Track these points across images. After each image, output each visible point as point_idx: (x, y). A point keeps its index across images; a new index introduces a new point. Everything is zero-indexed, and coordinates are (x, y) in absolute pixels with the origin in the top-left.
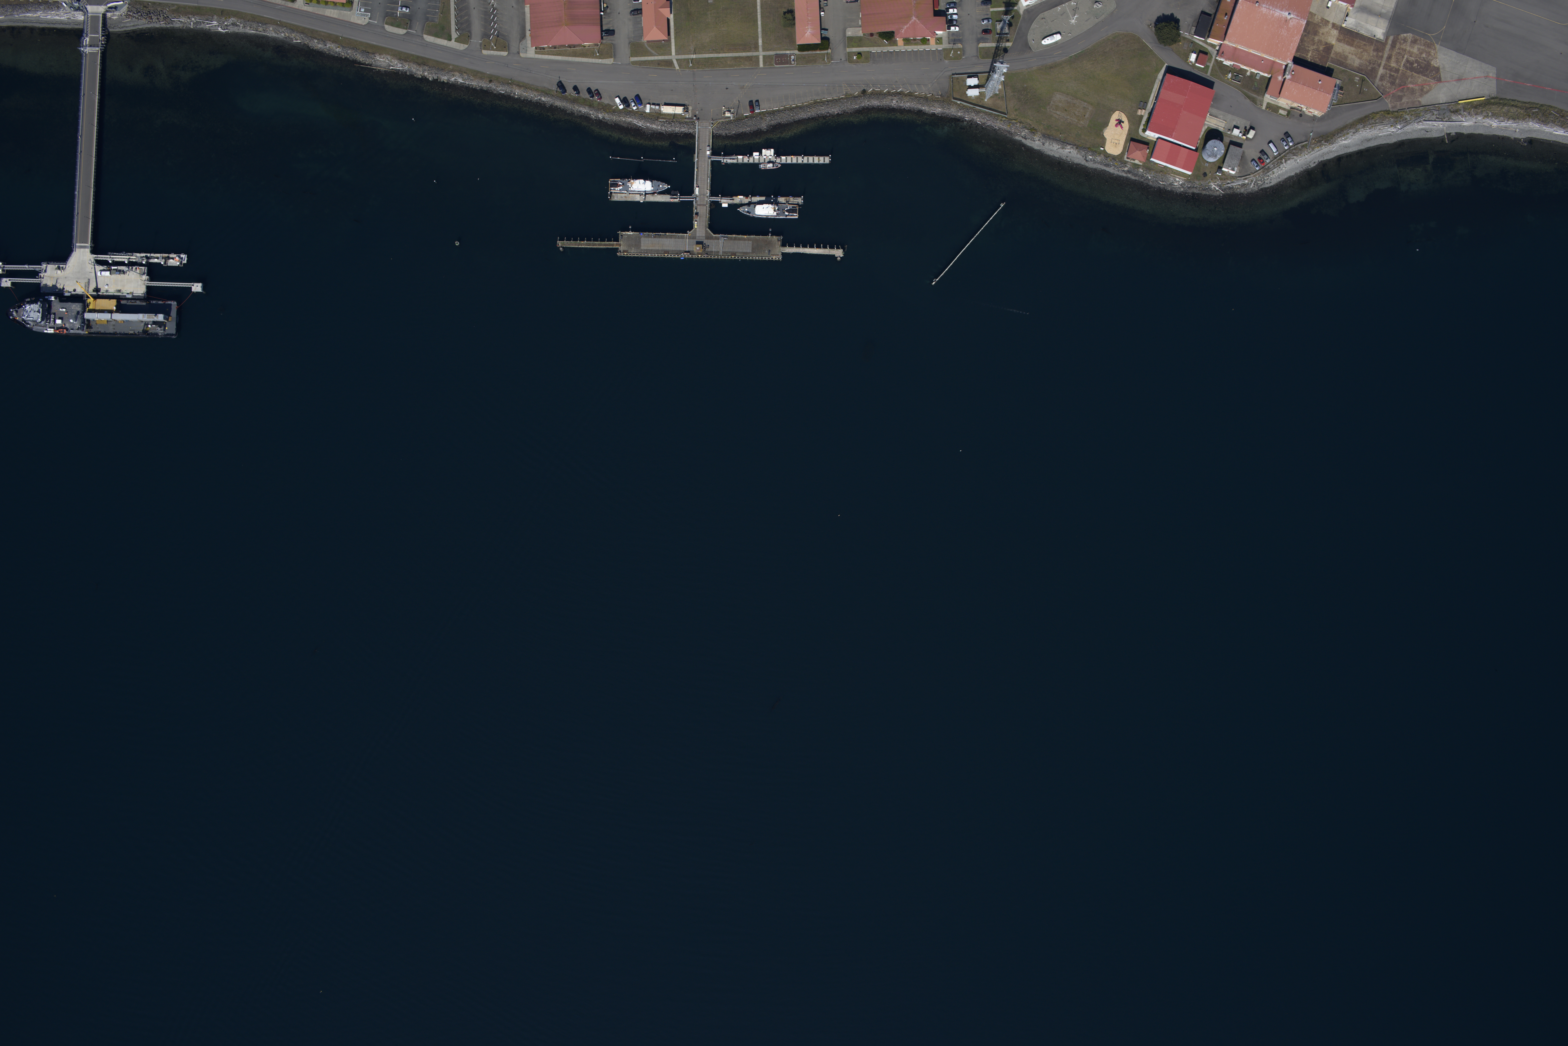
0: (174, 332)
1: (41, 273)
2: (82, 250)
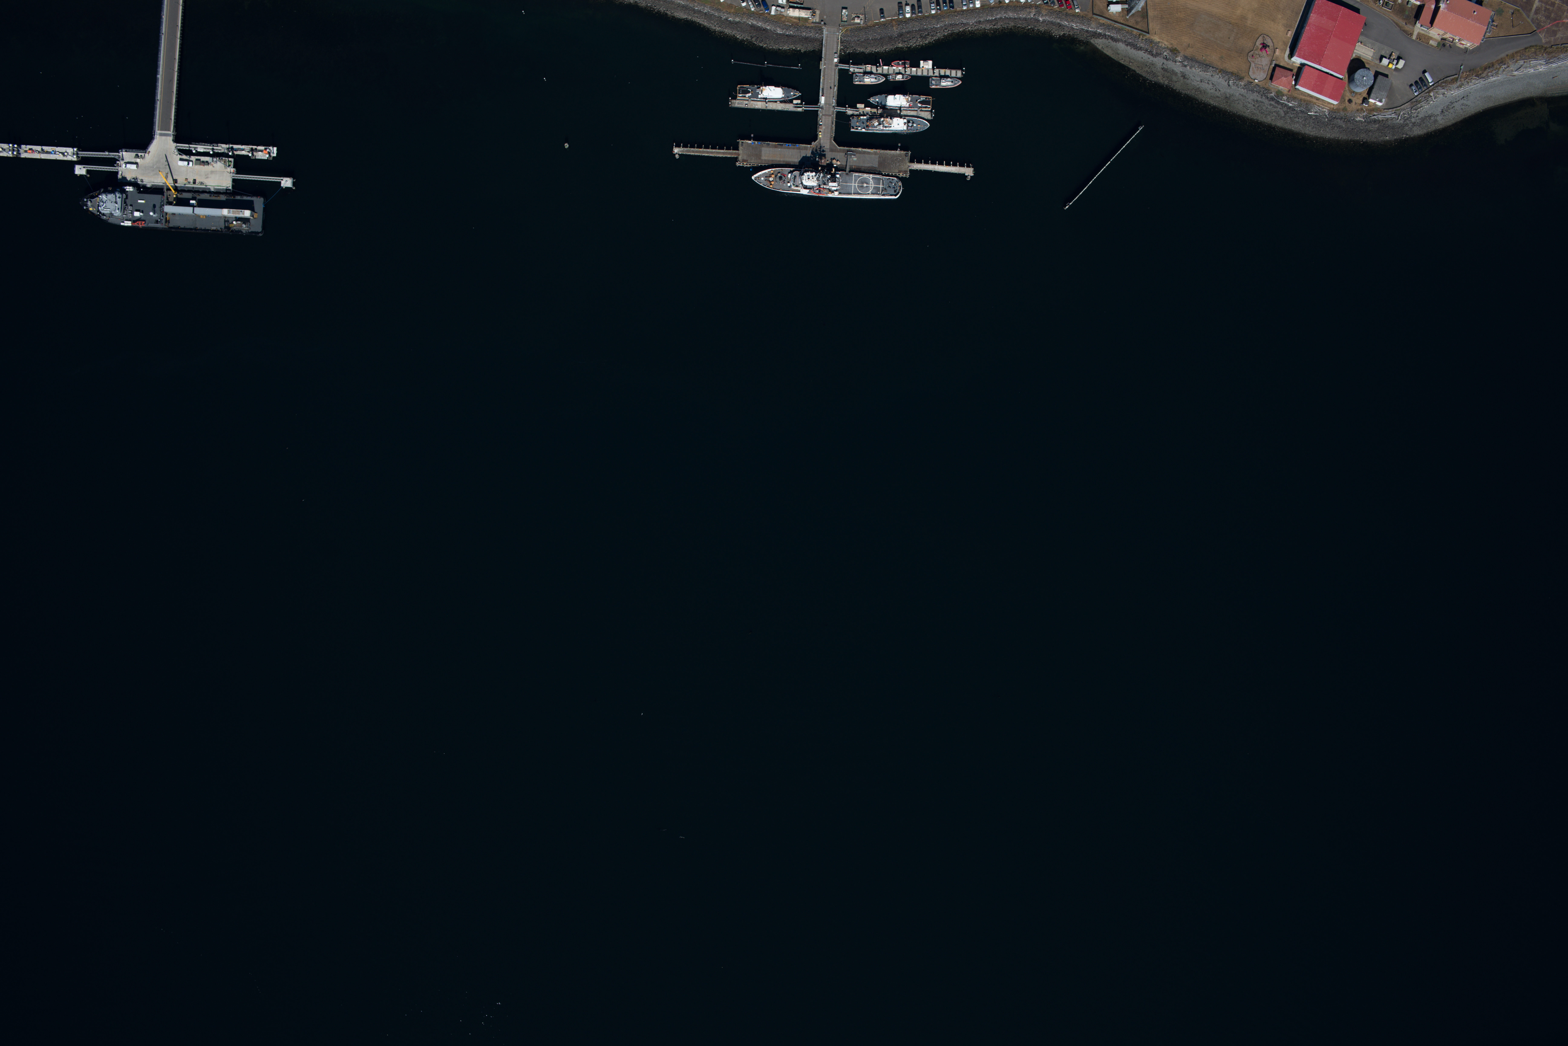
0: (259, 229)
1: (119, 161)
2: (164, 138)
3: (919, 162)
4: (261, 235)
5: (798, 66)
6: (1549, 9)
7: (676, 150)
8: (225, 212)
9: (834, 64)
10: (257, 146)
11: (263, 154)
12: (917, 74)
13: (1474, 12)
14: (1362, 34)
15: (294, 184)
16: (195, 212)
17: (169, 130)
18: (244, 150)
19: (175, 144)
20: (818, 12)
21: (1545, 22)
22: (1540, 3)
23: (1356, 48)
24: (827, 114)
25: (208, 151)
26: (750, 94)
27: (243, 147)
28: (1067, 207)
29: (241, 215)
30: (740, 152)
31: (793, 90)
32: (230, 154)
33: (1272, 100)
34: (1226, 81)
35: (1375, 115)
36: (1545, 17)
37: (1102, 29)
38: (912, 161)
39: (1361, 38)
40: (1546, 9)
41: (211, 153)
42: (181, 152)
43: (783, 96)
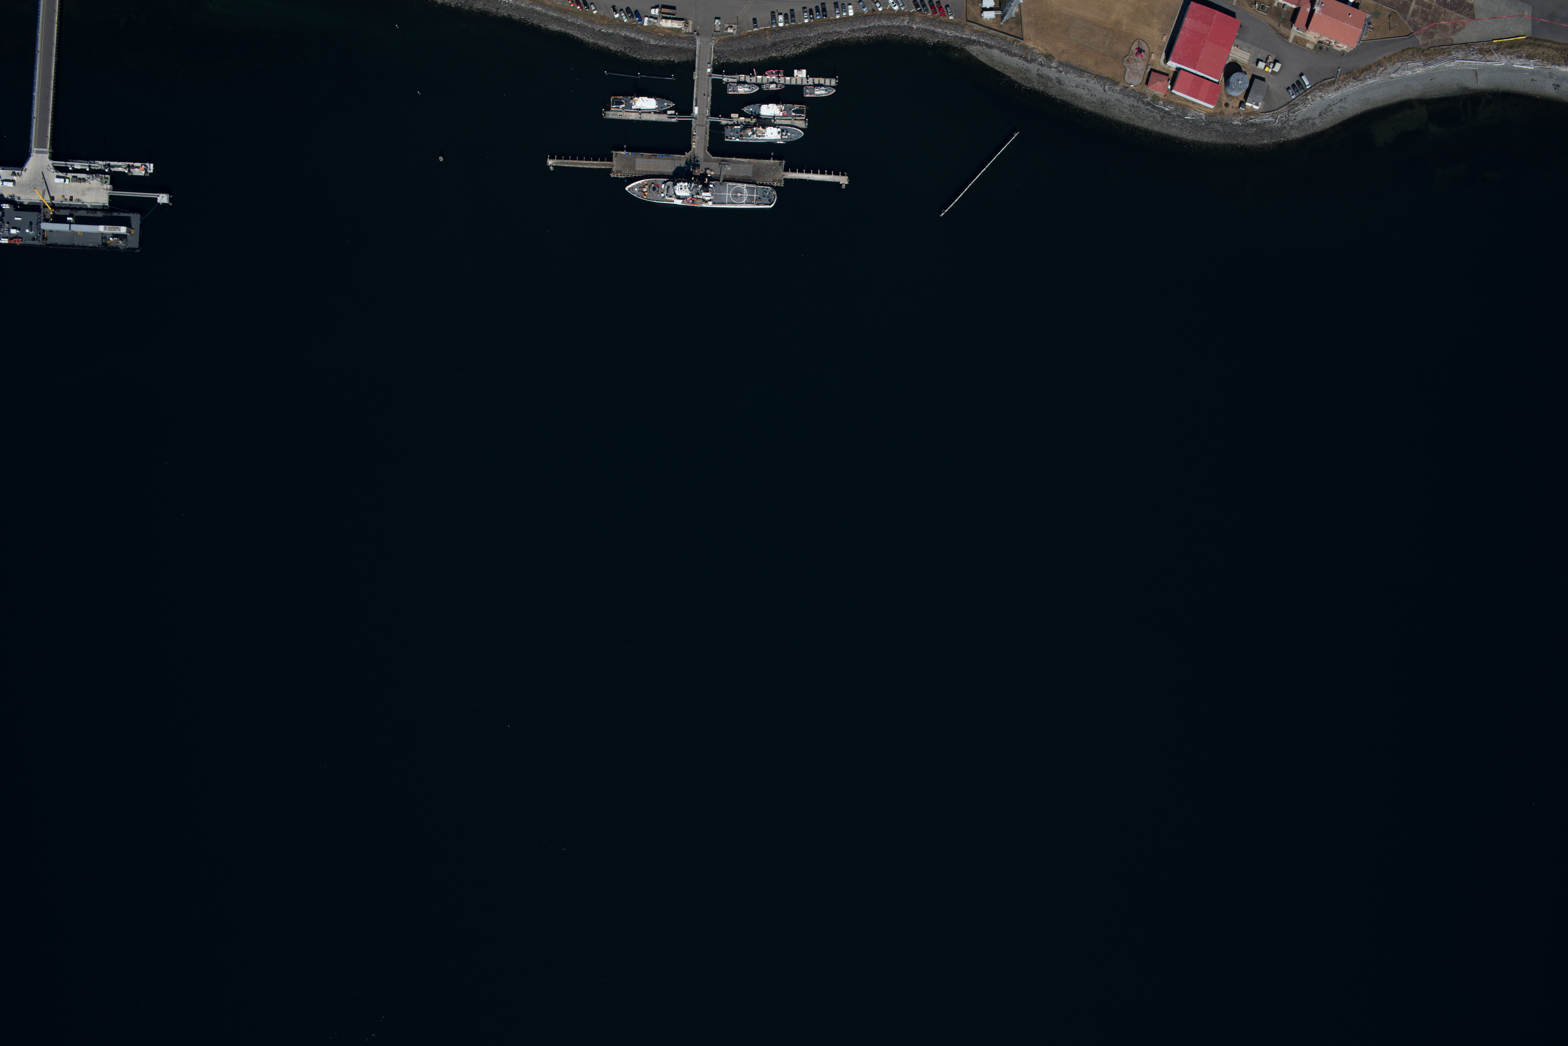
0: (137, 246)
2: (40, 155)
3: (794, 171)
4: (139, 251)
5: (671, 77)
6: (1426, 11)
7: (550, 162)
8: (101, 228)
9: (708, 74)
10: (134, 162)
11: (139, 170)
12: (791, 83)
13: (1349, 14)
14: (1238, 37)
15: (170, 200)
16: (72, 229)
17: (46, 148)
18: (120, 167)
19: (52, 161)
20: (691, 23)
21: (1422, 24)
22: (1417, 6)
23: (1231, 51)
24: (701, 124)
25: (85, 168)
26: (624, 106)
27: (120, 163)
28: (942, 214)
29: (117, 232)
30: (614, 163)
31: (666, 101)
32: (107, 170)
33: (1149, 105)
34: (1101, 86)
35: (1252, 119)
36: (1422, 19)
37: (976, 36)
38: (786, 170)
39: (1237, 42)
40: (1423, 11)
41: (88, 170)
42: (58, 169)
43: (657, 106)
